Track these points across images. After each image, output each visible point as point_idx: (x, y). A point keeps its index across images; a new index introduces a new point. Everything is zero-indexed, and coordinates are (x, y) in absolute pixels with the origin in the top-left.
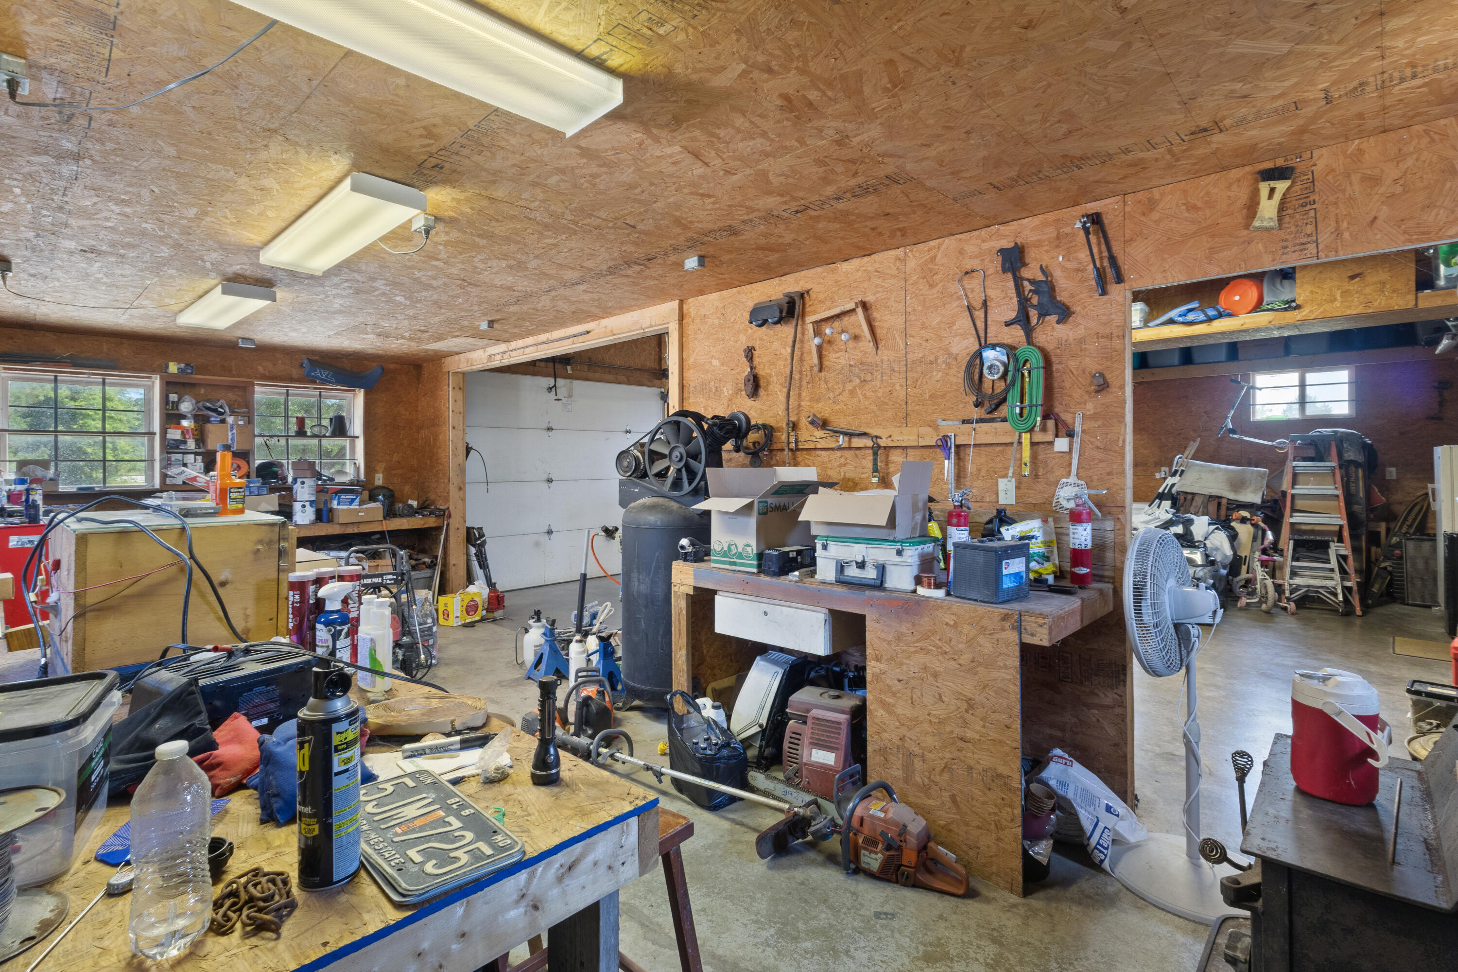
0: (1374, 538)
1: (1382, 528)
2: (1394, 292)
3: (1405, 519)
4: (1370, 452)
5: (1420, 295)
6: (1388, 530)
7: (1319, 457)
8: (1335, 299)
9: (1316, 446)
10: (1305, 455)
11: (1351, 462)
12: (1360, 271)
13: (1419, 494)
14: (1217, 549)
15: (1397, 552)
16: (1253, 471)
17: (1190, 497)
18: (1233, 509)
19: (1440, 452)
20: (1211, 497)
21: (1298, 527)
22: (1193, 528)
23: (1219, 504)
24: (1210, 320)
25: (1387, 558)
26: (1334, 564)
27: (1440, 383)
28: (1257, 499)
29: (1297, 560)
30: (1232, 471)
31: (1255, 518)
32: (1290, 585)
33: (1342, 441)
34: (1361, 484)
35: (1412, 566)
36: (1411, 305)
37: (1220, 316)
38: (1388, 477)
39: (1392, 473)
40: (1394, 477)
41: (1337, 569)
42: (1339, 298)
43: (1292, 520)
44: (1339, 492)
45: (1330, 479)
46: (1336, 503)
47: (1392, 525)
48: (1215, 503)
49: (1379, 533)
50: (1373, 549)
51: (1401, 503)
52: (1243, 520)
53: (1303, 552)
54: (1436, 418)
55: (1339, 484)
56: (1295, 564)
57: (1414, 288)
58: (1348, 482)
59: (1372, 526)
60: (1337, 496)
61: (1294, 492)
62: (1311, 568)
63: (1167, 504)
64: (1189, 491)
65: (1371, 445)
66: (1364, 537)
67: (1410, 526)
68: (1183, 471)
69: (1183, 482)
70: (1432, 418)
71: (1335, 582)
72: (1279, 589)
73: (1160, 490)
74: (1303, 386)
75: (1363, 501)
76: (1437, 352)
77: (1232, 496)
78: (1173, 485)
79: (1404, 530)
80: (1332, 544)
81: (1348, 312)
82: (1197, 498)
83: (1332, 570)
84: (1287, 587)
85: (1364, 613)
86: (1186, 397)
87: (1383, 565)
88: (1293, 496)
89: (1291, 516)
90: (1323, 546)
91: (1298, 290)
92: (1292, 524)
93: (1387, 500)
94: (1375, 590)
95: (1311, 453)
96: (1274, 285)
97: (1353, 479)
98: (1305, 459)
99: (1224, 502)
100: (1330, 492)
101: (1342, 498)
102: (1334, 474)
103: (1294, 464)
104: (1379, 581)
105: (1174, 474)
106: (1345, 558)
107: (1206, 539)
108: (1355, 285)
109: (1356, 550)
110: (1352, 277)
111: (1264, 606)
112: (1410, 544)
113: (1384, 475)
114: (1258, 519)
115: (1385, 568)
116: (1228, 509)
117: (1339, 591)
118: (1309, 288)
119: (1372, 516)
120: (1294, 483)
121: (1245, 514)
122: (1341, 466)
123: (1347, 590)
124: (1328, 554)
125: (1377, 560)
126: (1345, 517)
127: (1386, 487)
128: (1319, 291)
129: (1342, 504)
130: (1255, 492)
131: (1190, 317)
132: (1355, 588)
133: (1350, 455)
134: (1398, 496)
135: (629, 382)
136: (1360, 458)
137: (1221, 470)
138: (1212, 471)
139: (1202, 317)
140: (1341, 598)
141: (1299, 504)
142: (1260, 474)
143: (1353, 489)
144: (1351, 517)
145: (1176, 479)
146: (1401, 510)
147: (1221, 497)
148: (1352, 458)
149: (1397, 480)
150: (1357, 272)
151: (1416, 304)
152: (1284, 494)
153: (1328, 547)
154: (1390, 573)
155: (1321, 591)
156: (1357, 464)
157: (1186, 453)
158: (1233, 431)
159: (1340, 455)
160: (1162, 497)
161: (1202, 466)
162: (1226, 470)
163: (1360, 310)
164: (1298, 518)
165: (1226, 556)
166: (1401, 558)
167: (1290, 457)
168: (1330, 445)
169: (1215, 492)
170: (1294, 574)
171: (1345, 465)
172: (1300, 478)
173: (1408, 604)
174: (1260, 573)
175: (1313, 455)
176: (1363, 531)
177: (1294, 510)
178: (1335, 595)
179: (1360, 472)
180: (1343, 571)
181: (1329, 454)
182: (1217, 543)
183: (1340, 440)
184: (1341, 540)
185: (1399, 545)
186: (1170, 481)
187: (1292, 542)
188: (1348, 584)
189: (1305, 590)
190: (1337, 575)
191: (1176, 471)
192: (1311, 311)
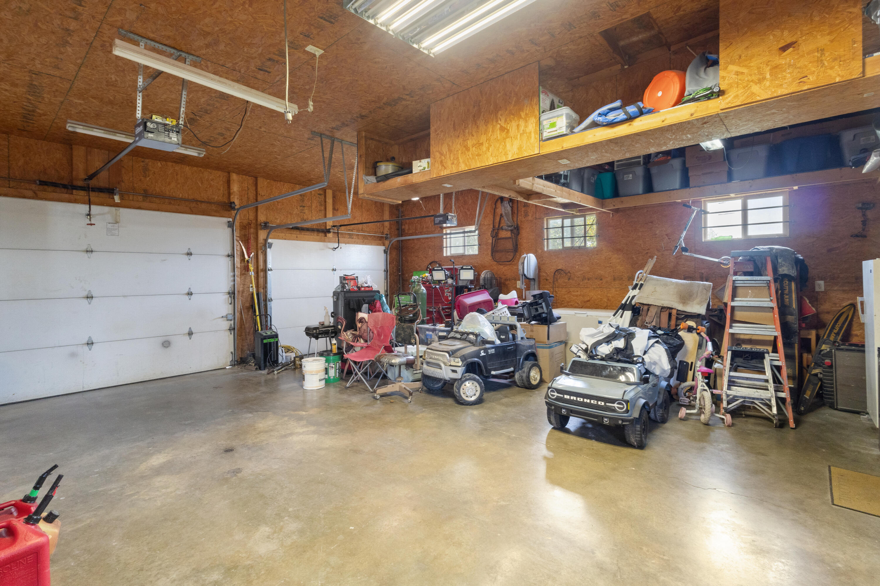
0: (805, 345)
1: (812, 335)
2: (835, 59)
3: (833, 328)
4: (801, 265)
5: (868, 60)
6: (818, 338)
7: (757, 272)
8: (764, 78)
9: (754, 261)
10: (746, 270)
11: (785, 276)
12: (794, 39)
13: (845, 304)
14: (655, 363)
15: (827, 361)
16: (699, 285)
17: (646, 308)
18: (682, 319)
19: (868, 265)
20: (663, 308)
21: (738, 336)
22: (634, 342)
23: (670, 315)
24: (630, 119)
25: (817, 365)
26: (768, 375)
27: (863, 204)
28: (702, 310)
29: (736, 370)
30: (682, 284)
31: (700, 327)
32: (728, 396)
33: (776, 257)
34: (794, 296)
35: (841, 374)
36: (856, 74)
37: (641, 113)
38: (817, 289)
39: (820, 285)
40: (823, 289)
41: (771, 381)
42: (768, 76)
43: (731, 331)
44: (774, 305)
45: (766, 291)
46: (771, 314)
47: (821, 332)
48: (667, 313)
49: (810, 340)
50: (805, 355)
51: (828, 313)
52: (690, 329)
53: (739, 361)
54: (861, 236)
55: (774, 297)
56: (733, 374)
57: (860, 52)
58: (782, 294)
59: (804, 334)
60: (773, 308)
61: (733, 304)
62: (747, 379)
63: (628, 314)
64: (645, 302)
65: (803, 261)
66: (796, 346)
67: (837, 334)
68: (642, 285)
69: (640, 295)
70: (857, 236)
71: (770, 394)
72: (716, 400)
73: (623, 302)
74: (745, 210)
75: (796, 312)
76: (864, 171)
77: (681, 307)
78: (633, 297)
79: (832, 338)
80: (766, 355)
81: (780, 92)
82: (651, 309)
83: (767, 381)
84: (724, 397)
85: (797, 422)
86: (652, 222)
87: (814, 372)
88: (733, 308)
89: (731, 327)
90: (760, 356)
91: (722, 73)
92: (733, 334)
93: (817, 310)
94: (807, 396)
95: (750, 268)
96: (697, 74)
97: (786, 292)
98: (746, 274)
99: (674, 312)
100: (766, 304)
101: (776, 310)
102: (769, 287)
103: (734, 278)
104: (811, 387)
105: (634, 288)
106: (779, 368)
107: (645, 352)
108: (789, 56)
109: (789, 357)
110: (784, 49)
111: (702, 417)
112: (839, 354)
113: (814, 288)
114: (703, 330)
115: (816, 375)
116: (677, 319)
117: (774, 402)
118: (733, 68)
119: (804, 325)
120: (734, 296)
121: (691, 323)
122: (775, 280)
123: (781, 401)
124: (763, 364)
125: (808, 366)
126: (779, 328)
127: (815, 298)
128: (745, 70)
129: (777, 316)
130: (700, 303)
131: (611, 117)
132: (789, 400)
133: (784, 270)
134: (826, 307)
135: (192, 212)
136: (793, 273)
137: (672, 283)
138: (666, 285)
139: (621, 115)
140: (775, 410)
141: (739, 315)
142: (706, 288)
143: (787, 300)
144: (785, 327)
145: (636, 292)
146: (828, 318)
147: (672, 309)
148: (786, 272)
149: (825, 292)
150: (789, 41)
151: (864, 72)
152: (726, 304)
153: (763, 358)
154: (821, 380)
155: (756, 402)
156: (790, 278)
157: (645, 269)
158: (685, 250)
159: (775, 269)
160: (624, 307)
161: (657, 280)
162: (677, 284)
163: (794, 88)
164: (738, 329)
165: (664, 371)
166: (831, 366)
167: (732, 272)
168: (766, 260)
169: (666, 304)
170: (731, 383)
171: (779, 279)
172: (740, 291)
173: (837, 409)
174: (701, 383)
175: (752, 270)
176: (796, 341)
177: (733, 321)
178: (770, 407)
179: (793, 285)
180: (776, 380)
181: (766, 269)
182: (655, 358)
183: (775, 257)
184: (775, 350)
185: (829, 355)
186: (631, 293)
187: (730, 353)
188: (782, 395)
189: (741, 400)
190: (771, 386)
191: (636, 285)
192: (737, 96)
